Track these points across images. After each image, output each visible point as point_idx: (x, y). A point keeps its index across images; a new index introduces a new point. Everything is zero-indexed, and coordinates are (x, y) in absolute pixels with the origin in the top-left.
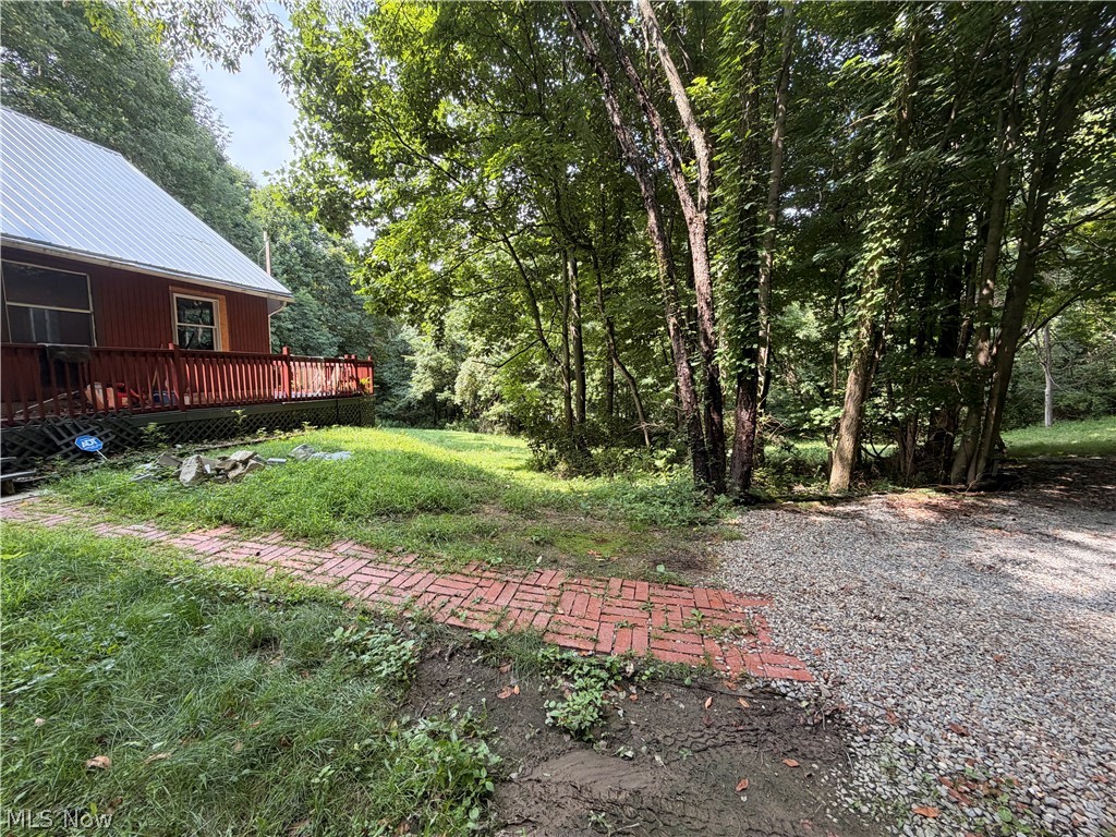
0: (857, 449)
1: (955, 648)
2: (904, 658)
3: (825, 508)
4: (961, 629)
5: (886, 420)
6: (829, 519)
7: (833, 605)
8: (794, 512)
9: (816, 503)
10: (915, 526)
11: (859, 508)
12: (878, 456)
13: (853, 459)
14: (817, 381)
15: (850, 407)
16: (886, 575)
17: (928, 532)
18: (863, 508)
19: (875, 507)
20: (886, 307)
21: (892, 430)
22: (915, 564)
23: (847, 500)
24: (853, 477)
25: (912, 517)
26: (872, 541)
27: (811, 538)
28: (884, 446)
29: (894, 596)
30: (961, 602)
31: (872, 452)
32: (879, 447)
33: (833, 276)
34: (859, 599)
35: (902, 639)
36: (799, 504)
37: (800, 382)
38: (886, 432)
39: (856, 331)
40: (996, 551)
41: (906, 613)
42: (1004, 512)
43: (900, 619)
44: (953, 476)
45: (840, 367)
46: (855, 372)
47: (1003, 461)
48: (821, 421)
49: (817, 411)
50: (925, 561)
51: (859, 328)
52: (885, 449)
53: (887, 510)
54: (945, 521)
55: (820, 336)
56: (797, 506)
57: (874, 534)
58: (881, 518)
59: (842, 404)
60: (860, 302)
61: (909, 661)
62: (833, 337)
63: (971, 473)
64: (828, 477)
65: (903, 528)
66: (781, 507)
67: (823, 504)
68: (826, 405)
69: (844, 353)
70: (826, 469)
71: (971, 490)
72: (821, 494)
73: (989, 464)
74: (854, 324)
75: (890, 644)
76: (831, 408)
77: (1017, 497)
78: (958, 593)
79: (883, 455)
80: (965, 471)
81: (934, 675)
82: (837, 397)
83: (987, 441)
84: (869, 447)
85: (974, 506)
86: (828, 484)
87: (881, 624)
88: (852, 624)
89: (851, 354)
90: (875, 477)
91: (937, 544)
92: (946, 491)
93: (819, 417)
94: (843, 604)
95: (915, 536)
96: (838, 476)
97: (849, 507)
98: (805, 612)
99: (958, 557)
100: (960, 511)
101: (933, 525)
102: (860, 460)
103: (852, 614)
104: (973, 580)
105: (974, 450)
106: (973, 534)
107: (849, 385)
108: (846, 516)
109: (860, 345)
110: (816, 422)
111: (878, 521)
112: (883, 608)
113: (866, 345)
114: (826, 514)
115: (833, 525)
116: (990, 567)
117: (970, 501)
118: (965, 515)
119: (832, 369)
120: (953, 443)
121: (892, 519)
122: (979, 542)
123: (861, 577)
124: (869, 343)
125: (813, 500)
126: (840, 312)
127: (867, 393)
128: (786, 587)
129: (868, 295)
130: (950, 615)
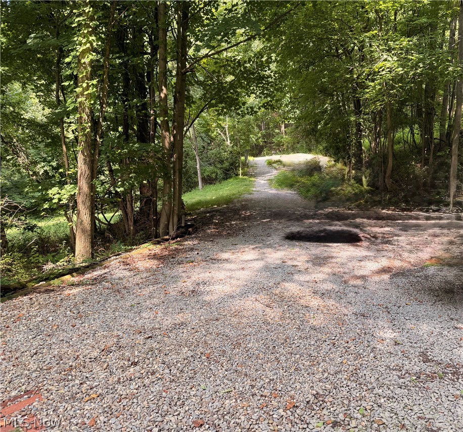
0: (93, 219)
1: (186, 361)
2: (157, 388)
3: (76, 279)
6: (80, 289)
8: (47, 291)
9: (68, 277)
10: (145, 275)
11: (104, 271)
12: (109, 224)
13: (91, 230)
14: (49, 162)
15: (83, 184)
16: (132, 323)
17: (153, 277)
18: (107, 270)
19: (115, 267)
21: (116, 201)
22: (150, 306)
23: (91, 267)
24: (93, 244)
25: (141, 268)
26: (118, 297)
27: (68, 313)
28: (112, 214)
29: (140, 339)
30: (182, 324)
31: (104, 221)
32: (108, 215)
33: (50, 62)
35: (153, 373)
36: (52, 282)
37: (35, 163)
38: (112, 203)
39: (78, 116)
40: (193, 278)
41: (151, 350)
42: (192, 249)
43: (149, 356)
44: (161, 230)
45: (68, 149)
46: (83, 152)
47: (186, 215)
48: (60, 200)
49: (55, 190)
50: (156, 301)
51: (80, 114)
52: (111, 216)
53: (124, 267)
54: (162, 265)
55: (45, 120)
56: (50, 285)
57: (118, 291)
58: (121, 275)
59: (75, 181)
60: (78, 90)
61: (161, 388)
62: (58, 120)
64: (73, 250)
65: (137, 279)
66: (34, 290)
67: (73, 276)
68: (62, 184)
69: (71, 136)
70: (70, 241)
71: (173, 239)
72: (70, 267)
73: (179, 220)
74: (75, 110)
75: (147, 381)
76: (68, 187)
77: (196, 238)
78: (179, 318)
79: (112, 222)
80: (167, 226)
81: (177, 390)
82: (70, 176)
83: (176, 203)
84: (101, 216)
85: (176, 249)
86: (74, 256)
87: (137, 368)
89: (76, 138)
90: (110, 241)
91: (160, 285)
92: (159, 243)
93: (57, 196)
95: (147, 283)
96: (82, 246)
97: (95, 273)
99: (173, 290)
100: (169, 255)
101: (156, 271)
102: (96, 229)
103: (114, 370)
105: (171, 210)
106: (180, 269)
107: (79, 165)
108: (95, 281)
109: (84, 129)
110: (55, 201)
111: (120, 279)
112: (136, 352)
113: (88, 130)
114: (78, 285)
115: (85, 294)
116: (193, 291)
117: (174, 246)
118: (173, 258)
119: (62, 150)
120: (156, 206)
121: (128, 274)
122: (183, 274)
123: (115, 333)
125: (64, 275)
126: (61, 98)
127: (94, 173)
128: (52, 371)
130: (179, 338)
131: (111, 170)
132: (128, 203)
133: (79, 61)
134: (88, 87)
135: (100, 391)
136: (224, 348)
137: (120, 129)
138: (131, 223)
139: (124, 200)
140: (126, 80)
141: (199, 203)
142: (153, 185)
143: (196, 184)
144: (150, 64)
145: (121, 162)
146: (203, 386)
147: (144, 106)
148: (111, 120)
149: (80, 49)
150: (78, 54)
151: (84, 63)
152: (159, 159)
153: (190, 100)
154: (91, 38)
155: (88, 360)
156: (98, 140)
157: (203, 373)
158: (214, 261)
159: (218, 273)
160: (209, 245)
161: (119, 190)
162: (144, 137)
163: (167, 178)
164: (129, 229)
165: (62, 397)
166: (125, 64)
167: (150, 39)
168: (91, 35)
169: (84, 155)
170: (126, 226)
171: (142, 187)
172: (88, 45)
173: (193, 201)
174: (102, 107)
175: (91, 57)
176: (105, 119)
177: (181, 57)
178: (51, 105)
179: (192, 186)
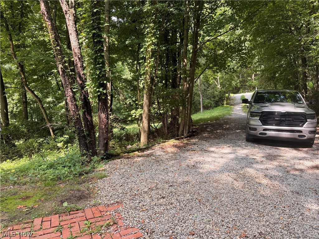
0: (149, 126)
1: (188, 201)
2: (173, 211)
3: (140, 154)
4: (189, 192)
5: (157, 113)
6: (142, 158)
7: (147, 197)
8: (128, 158)
9: (137, 152)
10: (171, 155)
11: (152, 151)
12: (156, 129)
13: (148, 131)
14: (132, 98)
15: (146, 108)
16: (164, 178)
17: (175, 156)
18: (153, 151)
19: (157, 150)
20: (155, 67)
21: (160, 117)
22: (172, 170)
23: (147, 148)
24: (148, 138)
25: (169, 151)
26: (158, 164)
27: (136, 169)
28: (158, 124)
29: (167, 186)
30: (187, 182)
31: (154, 127)
32: (156, 124)
33: (134, 51)
34: (156, 192)
35: (172, 204)
37: (126, 99)
38: (158, 118)
39: (145, 76)
40: (194, 159)
41: (171, 192)
42: (195, 144)
43: (170, 195)
44: (180, 133)
45: (140, 92)
46: (146, 94)
47: (193, 126)
48: (135, 116)
49: (134, 111)
50: (175, 168)
51: (146, 75)
52: (157, 125)
53: (161, 150)
54: (179, 151)
55: (131, 79)
56: (129, 155)
57: (158, 161)
58: (160, 154)
59: (142, 108)
60: (146, 64)
61: (175, 212)
62: (136, 79)
63: (185, 131)
64: (140, 140)
65: (167, 157)
66: (122, 157)
67: (139, 152)
68: (137, 109)
69: (141, 86)
70: (138, 136)
71: (185, 138)
72: (138, 148)
73: (189, 128)
74: (144, 74)
75: (168, 207)
76: (139, 110)
77: (197, 138)
78: (186, 179)
79: (158, 128)
80: (183, 131)
81: (183, 215)
82: (140, 105)
83: (188, 119)
84: (153, 125)
85: (187, 144)
86: (140, 143)
87: (164, 200)
88: (154, 203)
89: (144, 87)
90: (156, 137)
91: (178, 161)
92: (178, 139)
93: (134, 114)
94: (151, 195)
95: (171, 159)
96: (143, 138)
97: (148, 152)
98: (136, 205)
99: (184, 165)
100: (183, 146)
101: (176, 153)
102: (150, 131)
103: (154, 199)
104: (189, 172)
105: (185, 123)
106: (187, 154)
107: (144, 100)
108: (148, 156)
109: (147, 83)
110: (134, 116)
111: (159, 155)
112: (164, 192)
113: (149, 83)
114: (141, 156)
115: (143, 161)
116: (194, 166)
117: (185, 142)
118: (185, 148)
119: (137, 93)
120: (178, 121)
121: (163, 153)
122: (189, 157)
123: (155, 181)
124: (150, 82)
125: (135, 151)
126: (138, 68)
127: (151, 104)
128: (128, 195)
129: (148, 61)
130: (185, 188)
131: (158, 102)
132: (165, 119)
133: (147, 50)
134: (150, 62)
135: (147, 208)
136: (208, 198)
137: (164, 82)
138: (166, 129)
139: (163, 117)
140: (167, 57)
141: (201, 120)
142: (177, 110)
143: (200, 109)
144: (179, 48)
145: (163, 98)
146: (196, 215)
147: (175, 70)
148: (160, 77)
149: (147, 44)
150: (146, 47)
151: (149, 51)
152: (181, 96)
153: (198, 65)
154: (152, 39)
155: (143, 192)
156: (153, 88)
157: (196, 209)
158: (206, 151)
159: (207, 158)
160: (204, 142)
161: (161, 112)
162: (175, 85)
163: (184, 106)
164: (165, 132)
165: (131, 207)
166: (167, 49)
167: (180, 34)
168: (152, 37)
169: (146, 95)
170: (164, 130)
171: (172, 110)
172: (151, 42)
173: (197, 118)
174: (156, 72)
175: (151, 47)
176: (157, 77)
177: (195, 43)
178: (134, 72)
179: (197, 110)
